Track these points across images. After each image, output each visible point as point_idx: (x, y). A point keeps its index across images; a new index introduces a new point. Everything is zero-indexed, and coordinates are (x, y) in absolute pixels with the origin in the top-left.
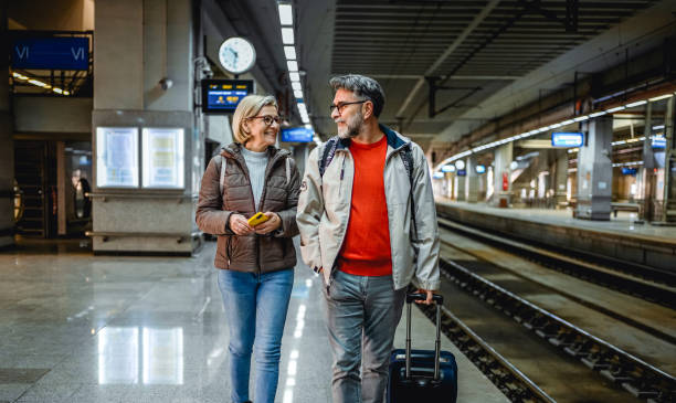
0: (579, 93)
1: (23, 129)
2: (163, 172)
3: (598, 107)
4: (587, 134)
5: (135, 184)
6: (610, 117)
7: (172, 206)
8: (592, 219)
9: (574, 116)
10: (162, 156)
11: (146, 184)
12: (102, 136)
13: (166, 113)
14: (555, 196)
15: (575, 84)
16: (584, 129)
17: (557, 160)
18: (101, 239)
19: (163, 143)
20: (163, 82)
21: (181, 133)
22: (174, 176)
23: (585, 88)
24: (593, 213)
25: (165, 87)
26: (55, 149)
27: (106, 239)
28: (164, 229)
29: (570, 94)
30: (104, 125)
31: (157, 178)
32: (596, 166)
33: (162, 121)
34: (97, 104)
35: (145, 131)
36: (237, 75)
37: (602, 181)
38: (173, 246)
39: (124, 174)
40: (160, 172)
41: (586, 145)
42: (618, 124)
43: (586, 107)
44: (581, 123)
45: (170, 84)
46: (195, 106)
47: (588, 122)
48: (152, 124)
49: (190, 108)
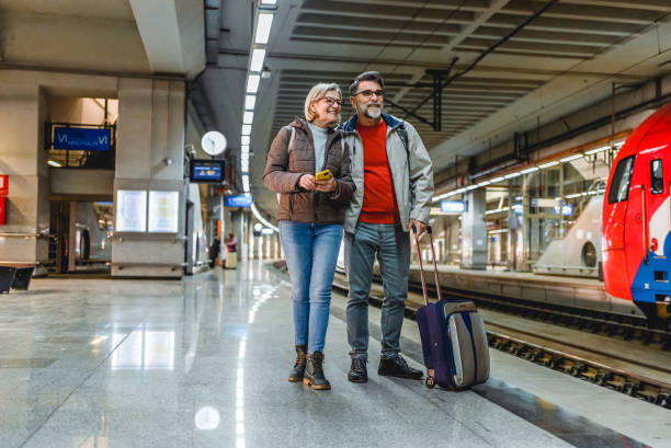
0: (459, 171)
1: (57, 191)
2: (163, 222)
3: (474, 182)
4: (467, 202)
5: (143, 229)
6: (483, 189)
7: (168, 245)
8: (473, 269)
9: (456, 188)
10: (163, 211)
11: (150, 230)
12: (121, 196)
13: (166, 181)
14: (450, 255)
15: (457, 164)
16: (465, 199)
17: (450, 225)
18: (117, 268)
19: (163, 202)
20: (165, 161)
21: (176, 195)
22: (170, 223)
23: (464, 168)
24: (474, 264)
25: (167, 164)
26: (69, 206)
27: (121, 268)
28: (163, 260)
29: (453, 172)
30: (123, 188)
31: (158, 226)
32: (474, 228)
33: (164, 187)
34: (118, 174)
35: (152, 193)
36: (213, 157)
37: (480, 238)
38: (167, 272)
39: (135, 223)
40: (161, 221)
41: (467, 210)
42: (490, 196)
43: (466, 182)
44: (463, 194)
45: (170, 162)
46: (185, 177)
47: (468, 192)
48: (156, 189)
49: (182, 178)
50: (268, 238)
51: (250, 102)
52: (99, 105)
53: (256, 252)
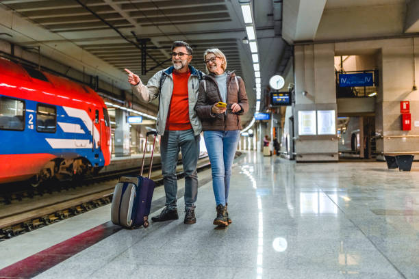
50: (245, 138)
51: (255, 58)
52: (347, 58)
53: (252, 146)
